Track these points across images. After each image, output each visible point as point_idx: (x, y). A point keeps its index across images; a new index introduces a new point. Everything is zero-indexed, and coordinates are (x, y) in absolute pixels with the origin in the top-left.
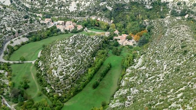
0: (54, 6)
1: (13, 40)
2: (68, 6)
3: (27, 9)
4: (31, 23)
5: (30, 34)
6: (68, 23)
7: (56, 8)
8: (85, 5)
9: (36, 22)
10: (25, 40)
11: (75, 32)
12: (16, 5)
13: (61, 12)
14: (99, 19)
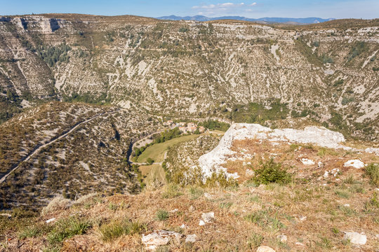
0: (174, 108)
1: (138, 142)
2: (188, 107)
3: (148, 111)
4: (154, 125)
5: (154, 135)
6: (189, 124)
7: (176, 110)
8: (204, 106)
9: (159, 124)
10: (149, 142)
11: (198, 133)
12: (136, 108)
13: (181, 114)
14: (219, 120)
